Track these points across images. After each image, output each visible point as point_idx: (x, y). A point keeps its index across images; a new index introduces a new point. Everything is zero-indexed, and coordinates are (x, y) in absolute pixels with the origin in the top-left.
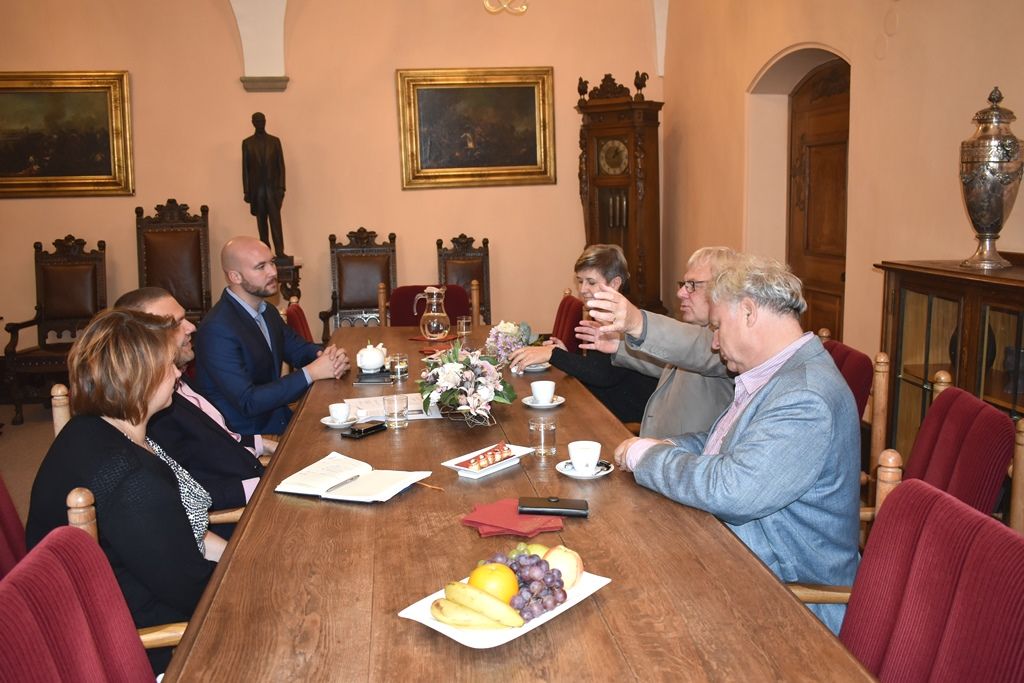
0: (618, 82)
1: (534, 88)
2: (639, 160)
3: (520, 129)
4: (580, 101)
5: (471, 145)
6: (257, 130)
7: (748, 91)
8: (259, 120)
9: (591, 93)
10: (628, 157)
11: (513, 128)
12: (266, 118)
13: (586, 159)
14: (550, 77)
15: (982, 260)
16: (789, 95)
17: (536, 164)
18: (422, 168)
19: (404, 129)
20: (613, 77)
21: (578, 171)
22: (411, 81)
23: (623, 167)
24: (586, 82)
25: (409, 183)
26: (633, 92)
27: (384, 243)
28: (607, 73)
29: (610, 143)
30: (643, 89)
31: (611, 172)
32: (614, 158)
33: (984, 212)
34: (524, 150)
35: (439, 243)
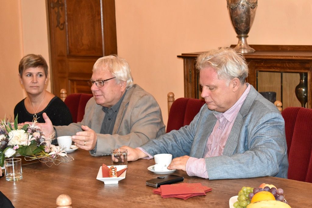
15: (241, 48)
33: (244, 24)
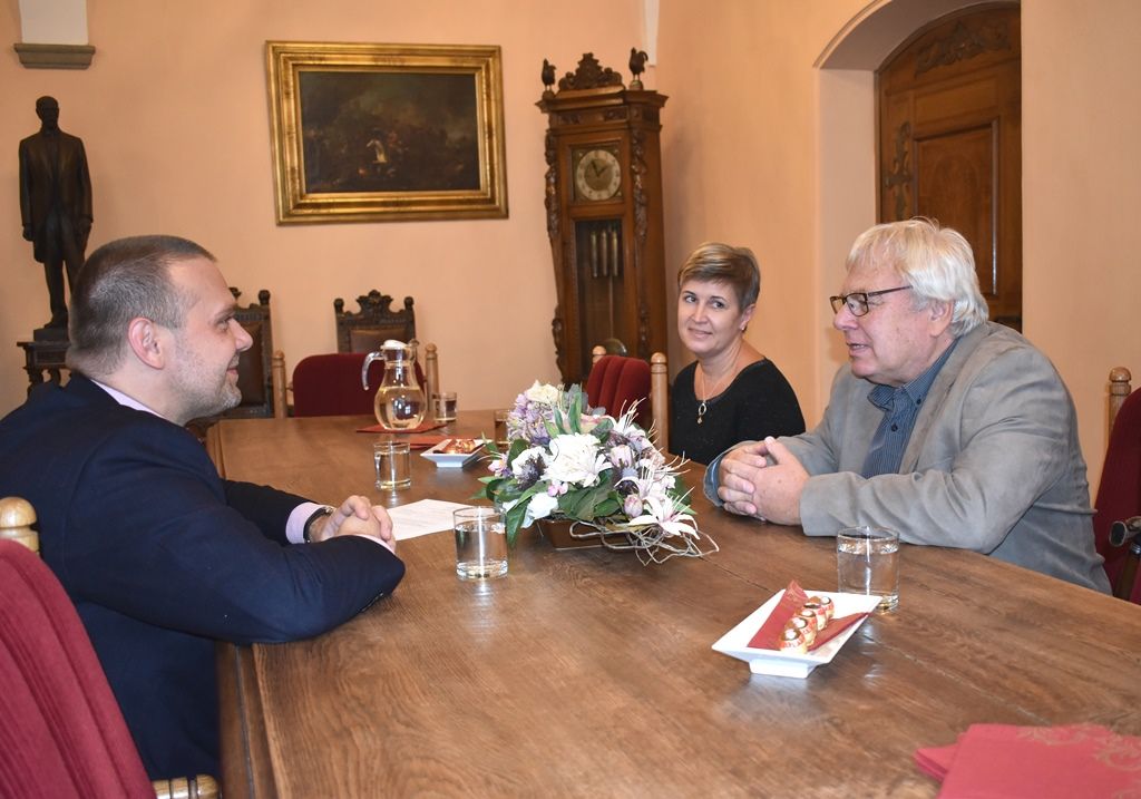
0: (604, 64)
1: (473, 76)
2: (638, 177)
3: (455, 135)
4: (546, 93)
5: (381, 158)
6: (43, 125)
7: (815, 65)
8: (47, 109)
9: (562, 83)
10: (622, 175)
11: (443, 134)
12: (60, 106)
13: (557, 179)
14: (497, 61)
16: (875, 72)
17: (477, 186)
18: (308, 192)
19: (278, 132)
20: (595, 57)
21: (544, 196)
22: (291, 59)
23: (613, 189)
24: (553, 68)
25: (288, 214)
26: (628, 79)
27: (252, 306)
28: (587, 52)
29: (592, 154)
30: (642, 74)
31: (595, 196)
32: (598, 175)
34: (460, 167)
35: (339, 305)
